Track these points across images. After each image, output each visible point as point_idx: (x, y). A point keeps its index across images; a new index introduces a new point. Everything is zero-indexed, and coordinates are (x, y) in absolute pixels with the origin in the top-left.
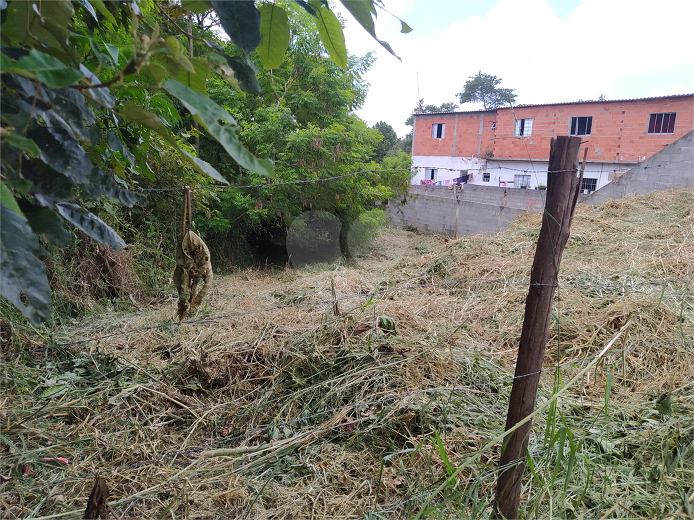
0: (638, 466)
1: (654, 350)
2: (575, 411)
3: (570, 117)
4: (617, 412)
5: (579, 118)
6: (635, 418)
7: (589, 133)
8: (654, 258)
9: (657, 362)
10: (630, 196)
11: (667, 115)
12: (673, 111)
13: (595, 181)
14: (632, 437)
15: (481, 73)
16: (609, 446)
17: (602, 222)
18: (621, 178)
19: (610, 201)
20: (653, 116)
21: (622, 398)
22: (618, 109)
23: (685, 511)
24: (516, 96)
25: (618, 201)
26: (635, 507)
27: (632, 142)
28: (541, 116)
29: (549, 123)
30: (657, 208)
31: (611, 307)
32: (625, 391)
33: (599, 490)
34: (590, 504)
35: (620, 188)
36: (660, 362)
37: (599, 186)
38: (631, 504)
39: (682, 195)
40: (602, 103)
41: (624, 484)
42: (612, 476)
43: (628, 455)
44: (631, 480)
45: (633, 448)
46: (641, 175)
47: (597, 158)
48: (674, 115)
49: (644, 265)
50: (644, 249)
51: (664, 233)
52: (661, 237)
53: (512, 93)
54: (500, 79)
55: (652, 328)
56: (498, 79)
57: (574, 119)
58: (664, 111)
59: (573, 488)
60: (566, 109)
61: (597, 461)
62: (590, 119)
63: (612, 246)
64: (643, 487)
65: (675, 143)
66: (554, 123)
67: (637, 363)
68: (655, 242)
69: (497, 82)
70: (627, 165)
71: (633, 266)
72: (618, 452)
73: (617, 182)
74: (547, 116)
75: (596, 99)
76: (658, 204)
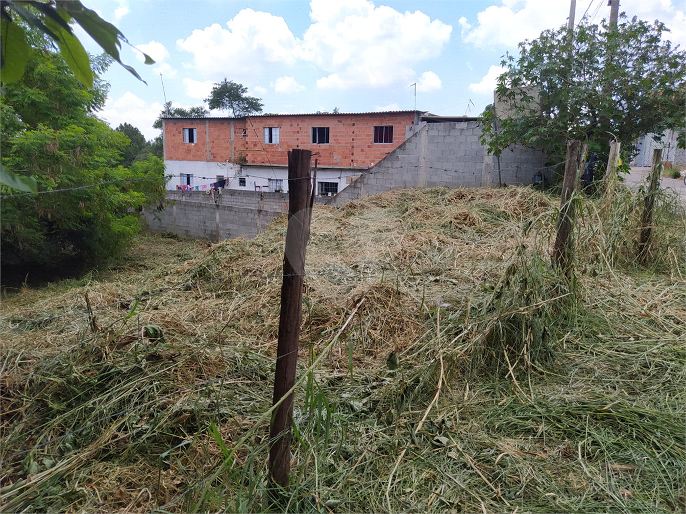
0: (379, 416)
1: (388, 323)
2: (332, 383)
3: (311, 128)
4: (363, 377)
5: (318, 128)
6: (377, 379)
7: (328, 142)
8: (383, 248)
9: (390, 332)
10: (364, 197)
11: (386, 128)
12: (390, 125)
13: (337, 184)
14: (376, 394)
15: (227, 81)
16: (358, 405)
17: (344, 220)
18: (356, 181)
19: (348, 202)
20: (376, 128)
21: (367, 366)
22: (349, 122)
23: (413, 442)
24: (262, 105)
25: (355, 202)
26: (380, 449)
27: (362, 150)
28: (286, 126)
29: (294, 132)
30: (385, 207)
31: (354, 292)
32: (368, 359)
33: (353, 443)
34: (347, 456)
35: (356, 191)
36: (392, 331)
37: (340, 188)
38: (376, 447)
39: (403, 195)
40: (336, 116)
41: (371, 433)
42: (362, 429)
43: (372, 410)
44: (376, 429)
45: (376, 402)
46: (371, 179)
47: (336, 164)
48: (392, 128)
49: (377, 254)
50: (377, 241)
51: (391, 227)
52: (388, 230)
53: (258, 102)
54: (246, 88)
55: (385, 304)
56: (244, 87)
57: (314, 129)
58: (384, 125)
59: (334, 445)
60: (307, 121)
61: (351, 420)
62: (328, 129)
63: (352, 240)
64: (385, 432)
65: (394, 152)
66: (298, 132)
67: (376, 334)
68: (384, 235)
69: (243, 91)
70: (361, 170)
71: (368, 256)
72: (365, 409)
73: (353, 185)
74: (291, 125)
75: (331, 112)
76: (385, 203)
